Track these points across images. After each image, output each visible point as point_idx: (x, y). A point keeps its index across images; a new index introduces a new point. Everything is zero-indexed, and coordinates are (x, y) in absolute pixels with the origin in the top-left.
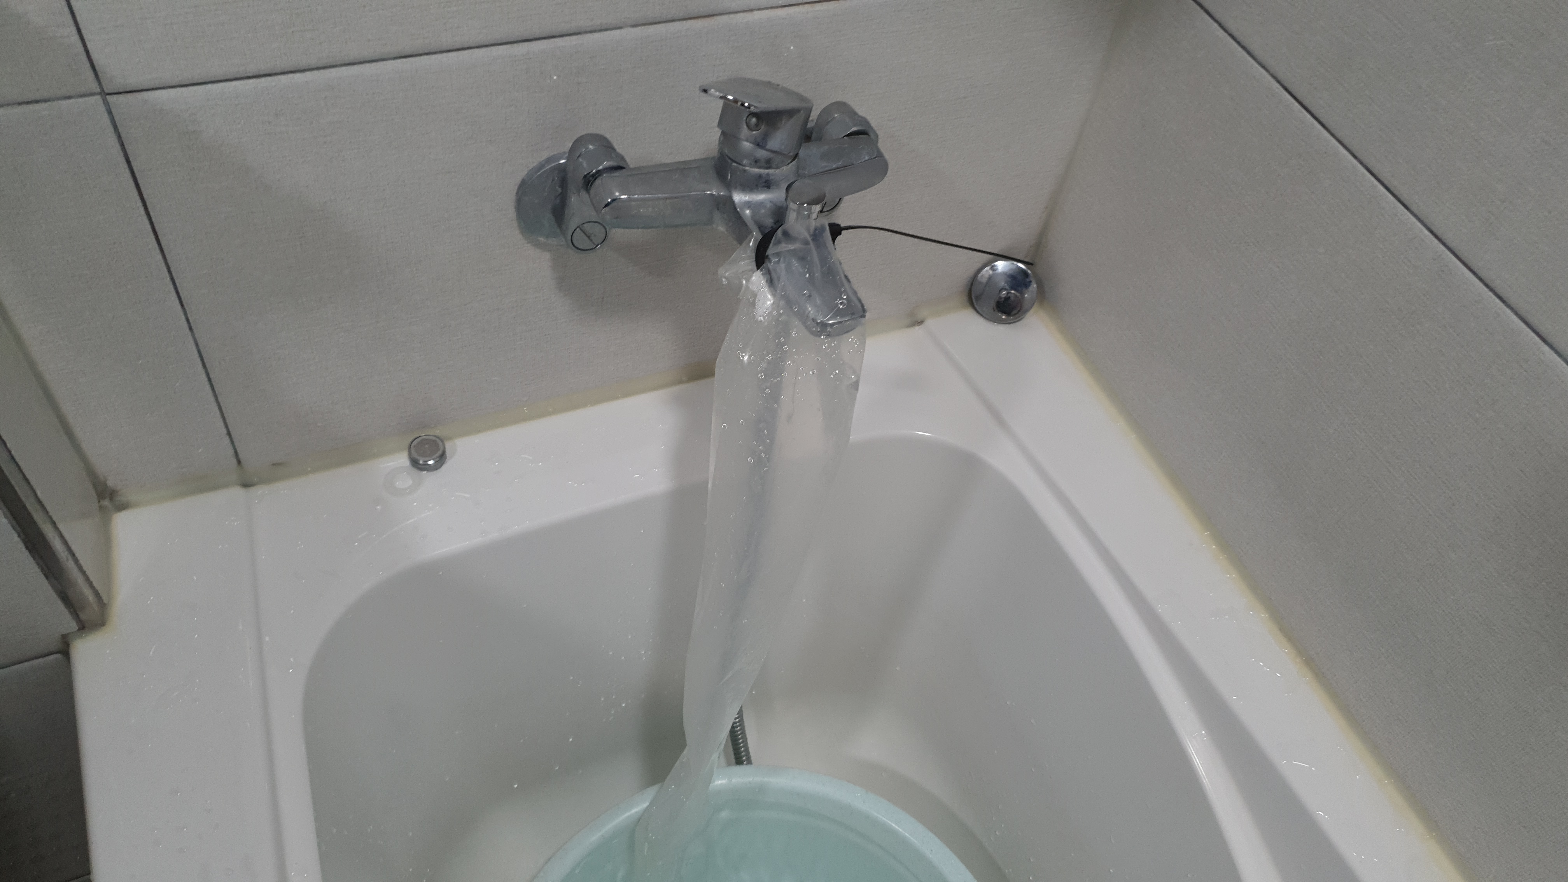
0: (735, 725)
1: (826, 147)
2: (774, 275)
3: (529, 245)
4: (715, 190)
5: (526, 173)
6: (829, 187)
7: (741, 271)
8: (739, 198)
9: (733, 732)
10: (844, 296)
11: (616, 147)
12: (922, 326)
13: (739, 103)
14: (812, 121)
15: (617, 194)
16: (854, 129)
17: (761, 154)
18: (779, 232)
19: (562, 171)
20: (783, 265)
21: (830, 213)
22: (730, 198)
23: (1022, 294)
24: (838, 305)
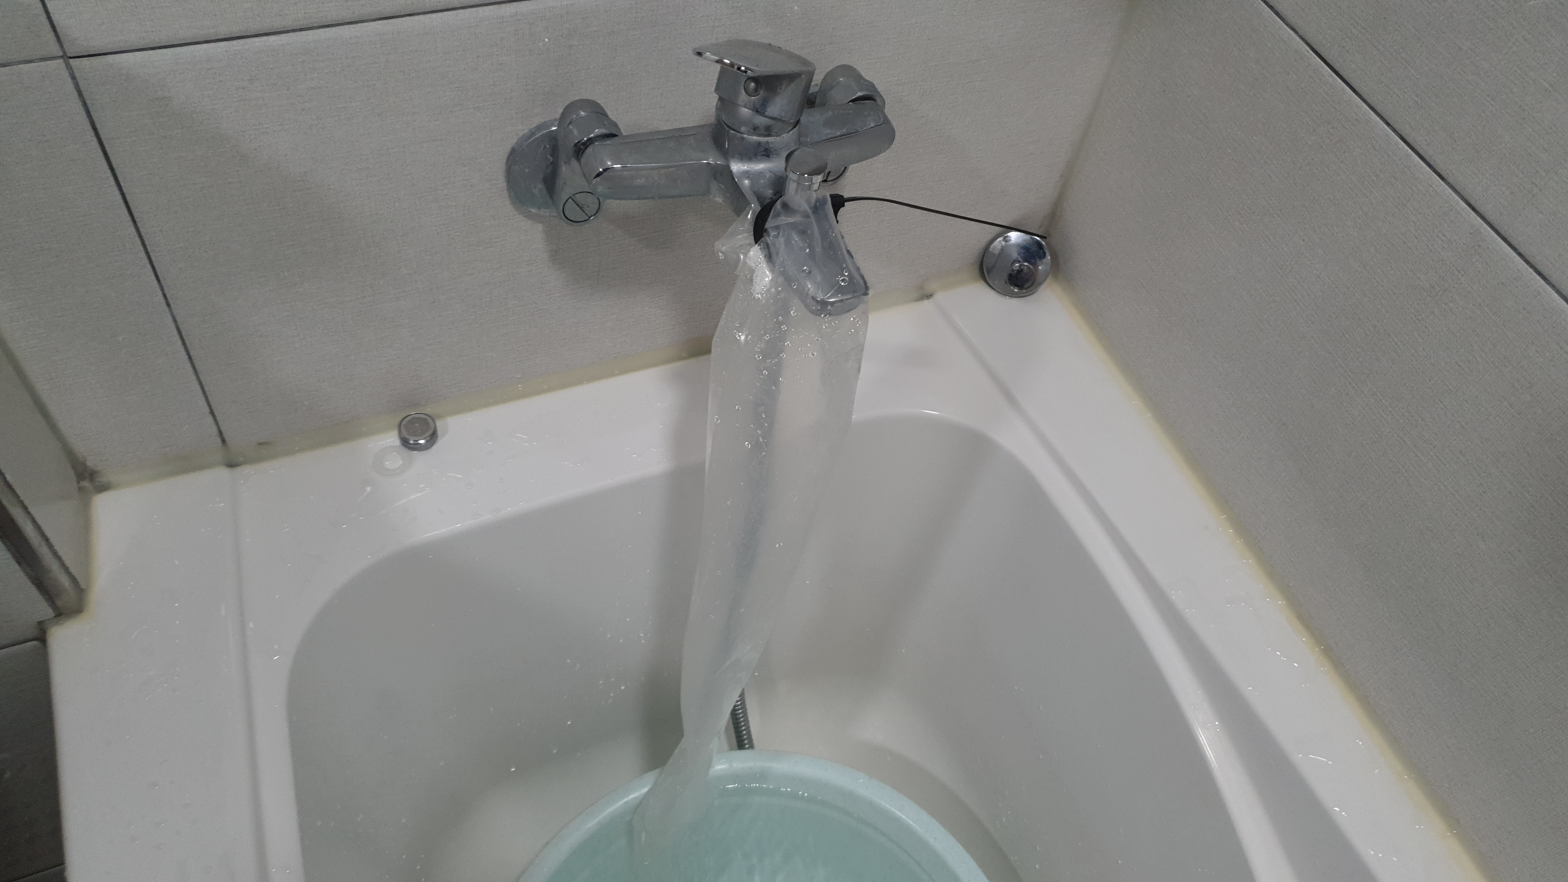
0: (737, 708)
1: (830, 113)
2: (772, 249)
3: (520, 216)
4: (712, 159)
5: (516, 140)
6: (832, 157)
7: (738, 245)
8: (736, 167)
9: (734, 713)
10: (846, 272)
11: (609, 113)
12: (931, 300)
13: (736, 67)
14: (817, 85)
15: (609, 163)
16: (860, 94)
17: (760, 120)
18: (778, 205)
19: (553, 138)
20: (781, 240)
21: (835, 183)
22: (728, 167)
23: (1035, 265)
24: (839, 283)
